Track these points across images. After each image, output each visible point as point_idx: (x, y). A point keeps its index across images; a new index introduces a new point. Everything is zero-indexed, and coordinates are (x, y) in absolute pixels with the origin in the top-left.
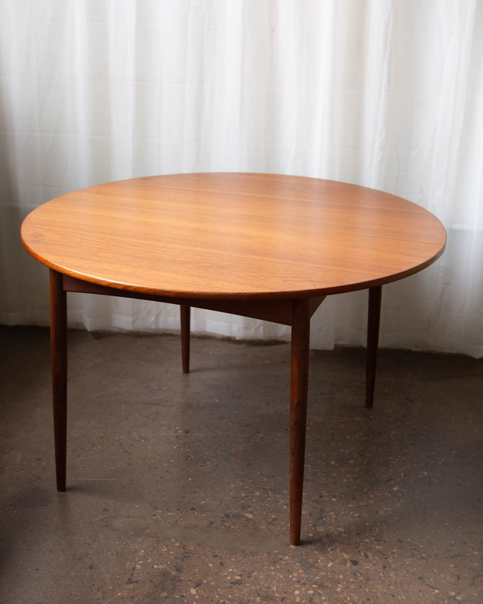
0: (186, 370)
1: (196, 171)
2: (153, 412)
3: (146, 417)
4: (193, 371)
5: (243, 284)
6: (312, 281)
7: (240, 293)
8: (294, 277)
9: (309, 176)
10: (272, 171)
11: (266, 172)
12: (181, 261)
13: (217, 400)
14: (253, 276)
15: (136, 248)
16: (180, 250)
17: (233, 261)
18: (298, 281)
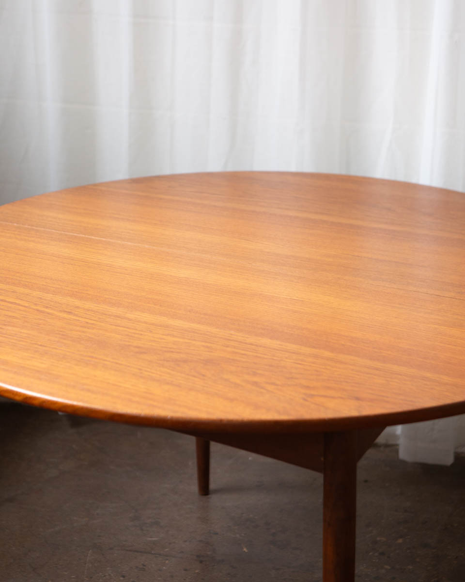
0: (205, 489)
1: (230, 168)
2: (137, 567)
3: (124, 577)
4: (216, 491)
5: (232, 400)
6: (358, 399)
7: (221, 421)
8: (329, 388)
9: (414, 180)
10: (355, 171)
11: (343, 172)
12: (138, 347)
13: (245, 550)
14: (255, 384)
15: (75, 318)
16: (146, 323)
17: (229, 349)
18: (333, 398)
